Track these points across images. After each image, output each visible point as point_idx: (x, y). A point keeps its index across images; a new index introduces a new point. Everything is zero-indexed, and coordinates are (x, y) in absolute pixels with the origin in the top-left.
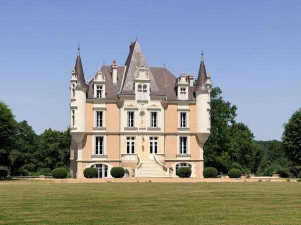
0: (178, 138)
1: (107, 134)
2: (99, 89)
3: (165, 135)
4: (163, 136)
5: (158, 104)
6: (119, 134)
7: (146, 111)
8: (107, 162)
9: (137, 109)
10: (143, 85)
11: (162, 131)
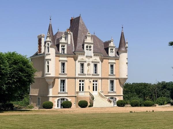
0: (109, 81)
1: (68, 78)
2: (63, 47)
3: (102, 79)
4: (101, 80)
5: (98, 59)
6: (75, 78)
7: (91, 63)
8: (67, 97)
9: (85, 62)
10: (89, 46)
11: (100, 76)
